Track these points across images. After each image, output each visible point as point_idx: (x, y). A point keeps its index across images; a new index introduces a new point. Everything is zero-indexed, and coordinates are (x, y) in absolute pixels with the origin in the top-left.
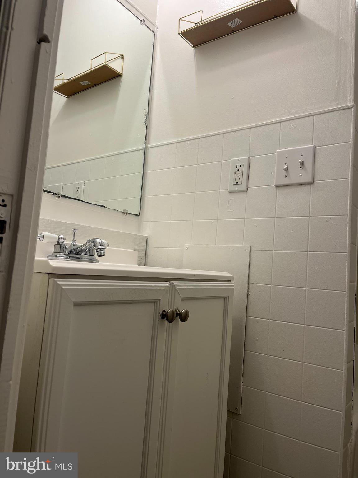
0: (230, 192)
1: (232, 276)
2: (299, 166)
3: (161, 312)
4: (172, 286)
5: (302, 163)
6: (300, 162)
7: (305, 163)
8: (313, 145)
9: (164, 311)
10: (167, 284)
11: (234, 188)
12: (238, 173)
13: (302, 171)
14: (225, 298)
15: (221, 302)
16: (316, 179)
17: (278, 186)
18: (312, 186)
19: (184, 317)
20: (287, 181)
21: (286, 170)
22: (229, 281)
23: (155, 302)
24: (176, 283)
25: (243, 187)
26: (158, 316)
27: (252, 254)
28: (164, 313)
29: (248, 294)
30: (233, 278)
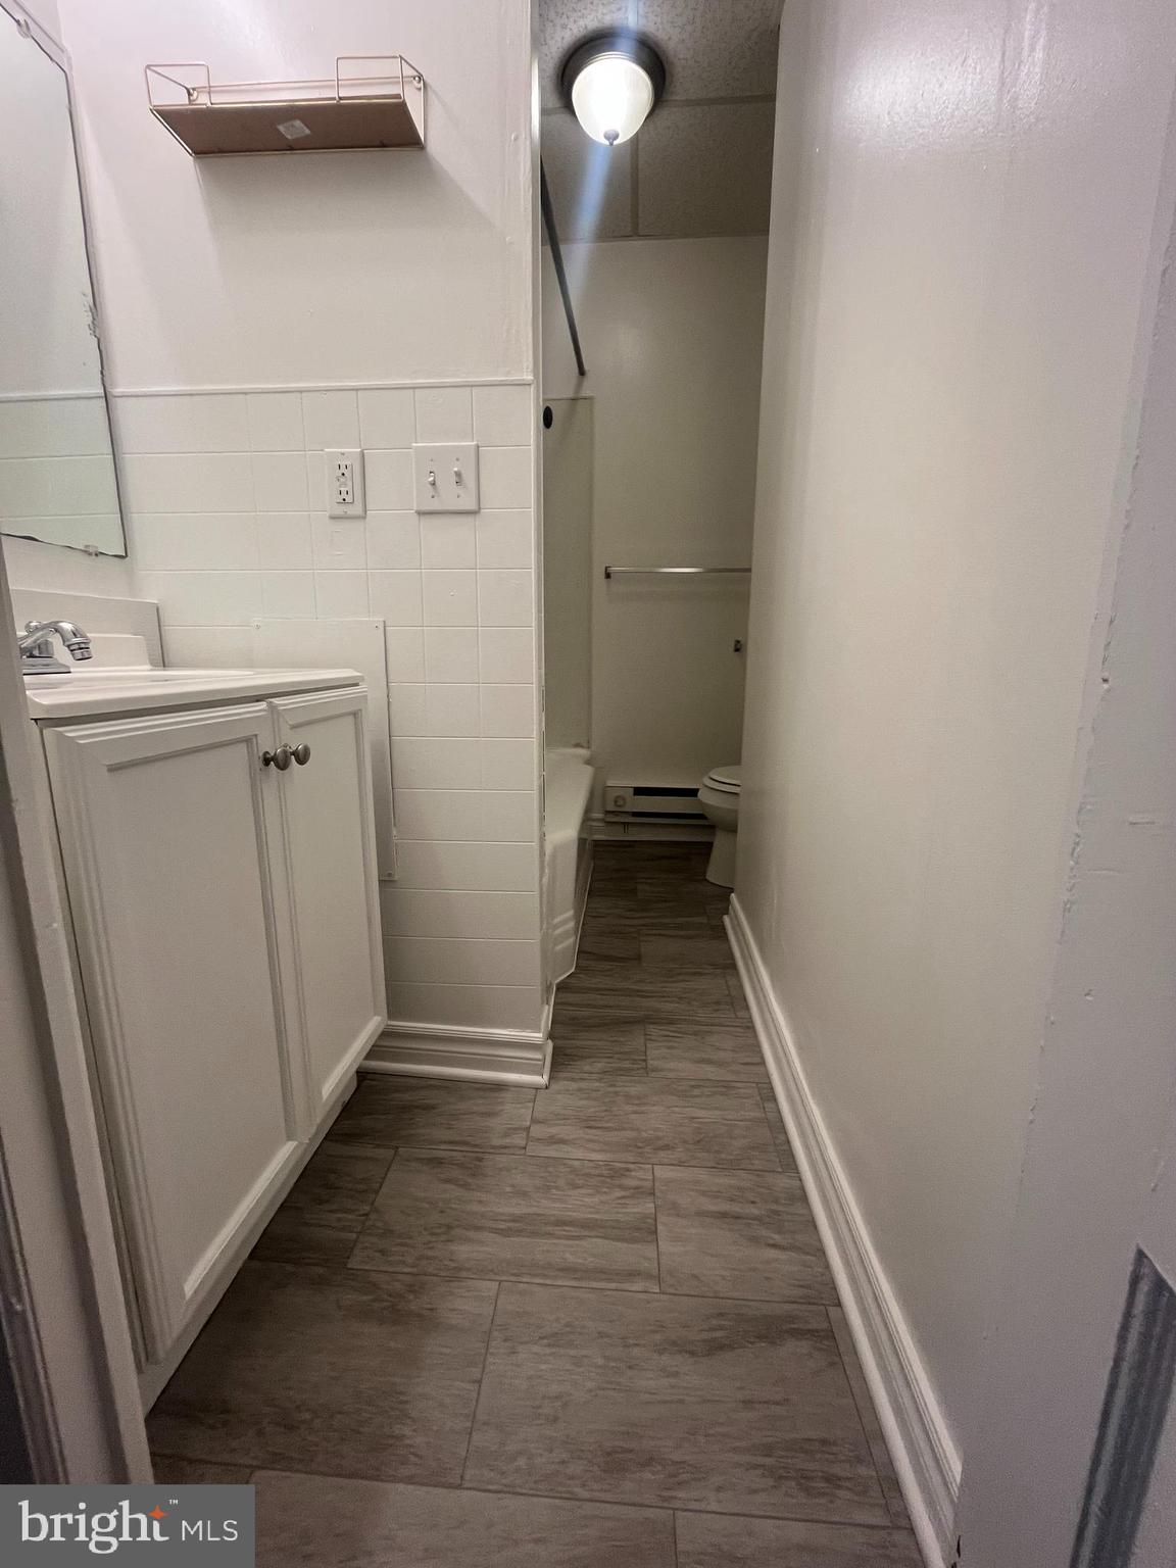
0: (333, 518)
1: (359, 674)
2: (454, 479)
3: (261, 754)
4: (272, 708)
5: (458, 474)
6: (456, 472)
7: (464, 476)
8: (474, 443)
9: (267, 752)
10: (263, 705)
11: (340, 510)
12: (342, 479)
13: (459, 490)
14: (355, 714)
15: (351, 719)
16: (482, 507)
17: (420, 513)
18: (477, 516)
19: (302, 757)
20: (435, 505)
21: (433, 484)
22: (357, 685)
23: (248, 741)
24: (276, 701)
25: (357, 509)
26: (259, 764)
27: (388, 634)
28: (268, 756)
29: (389, 702)
30: (362, 678)
